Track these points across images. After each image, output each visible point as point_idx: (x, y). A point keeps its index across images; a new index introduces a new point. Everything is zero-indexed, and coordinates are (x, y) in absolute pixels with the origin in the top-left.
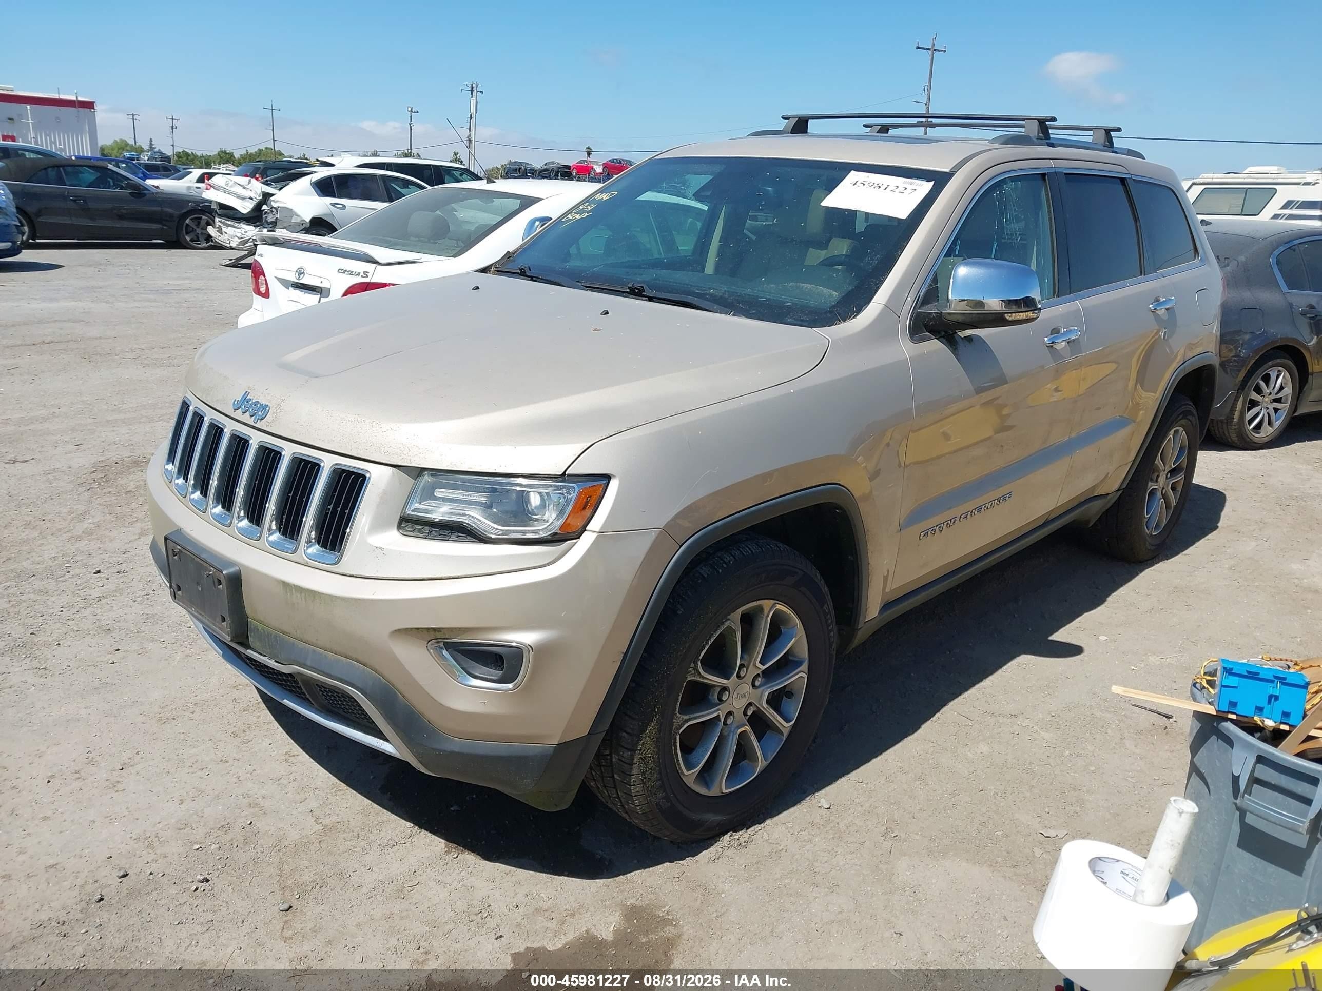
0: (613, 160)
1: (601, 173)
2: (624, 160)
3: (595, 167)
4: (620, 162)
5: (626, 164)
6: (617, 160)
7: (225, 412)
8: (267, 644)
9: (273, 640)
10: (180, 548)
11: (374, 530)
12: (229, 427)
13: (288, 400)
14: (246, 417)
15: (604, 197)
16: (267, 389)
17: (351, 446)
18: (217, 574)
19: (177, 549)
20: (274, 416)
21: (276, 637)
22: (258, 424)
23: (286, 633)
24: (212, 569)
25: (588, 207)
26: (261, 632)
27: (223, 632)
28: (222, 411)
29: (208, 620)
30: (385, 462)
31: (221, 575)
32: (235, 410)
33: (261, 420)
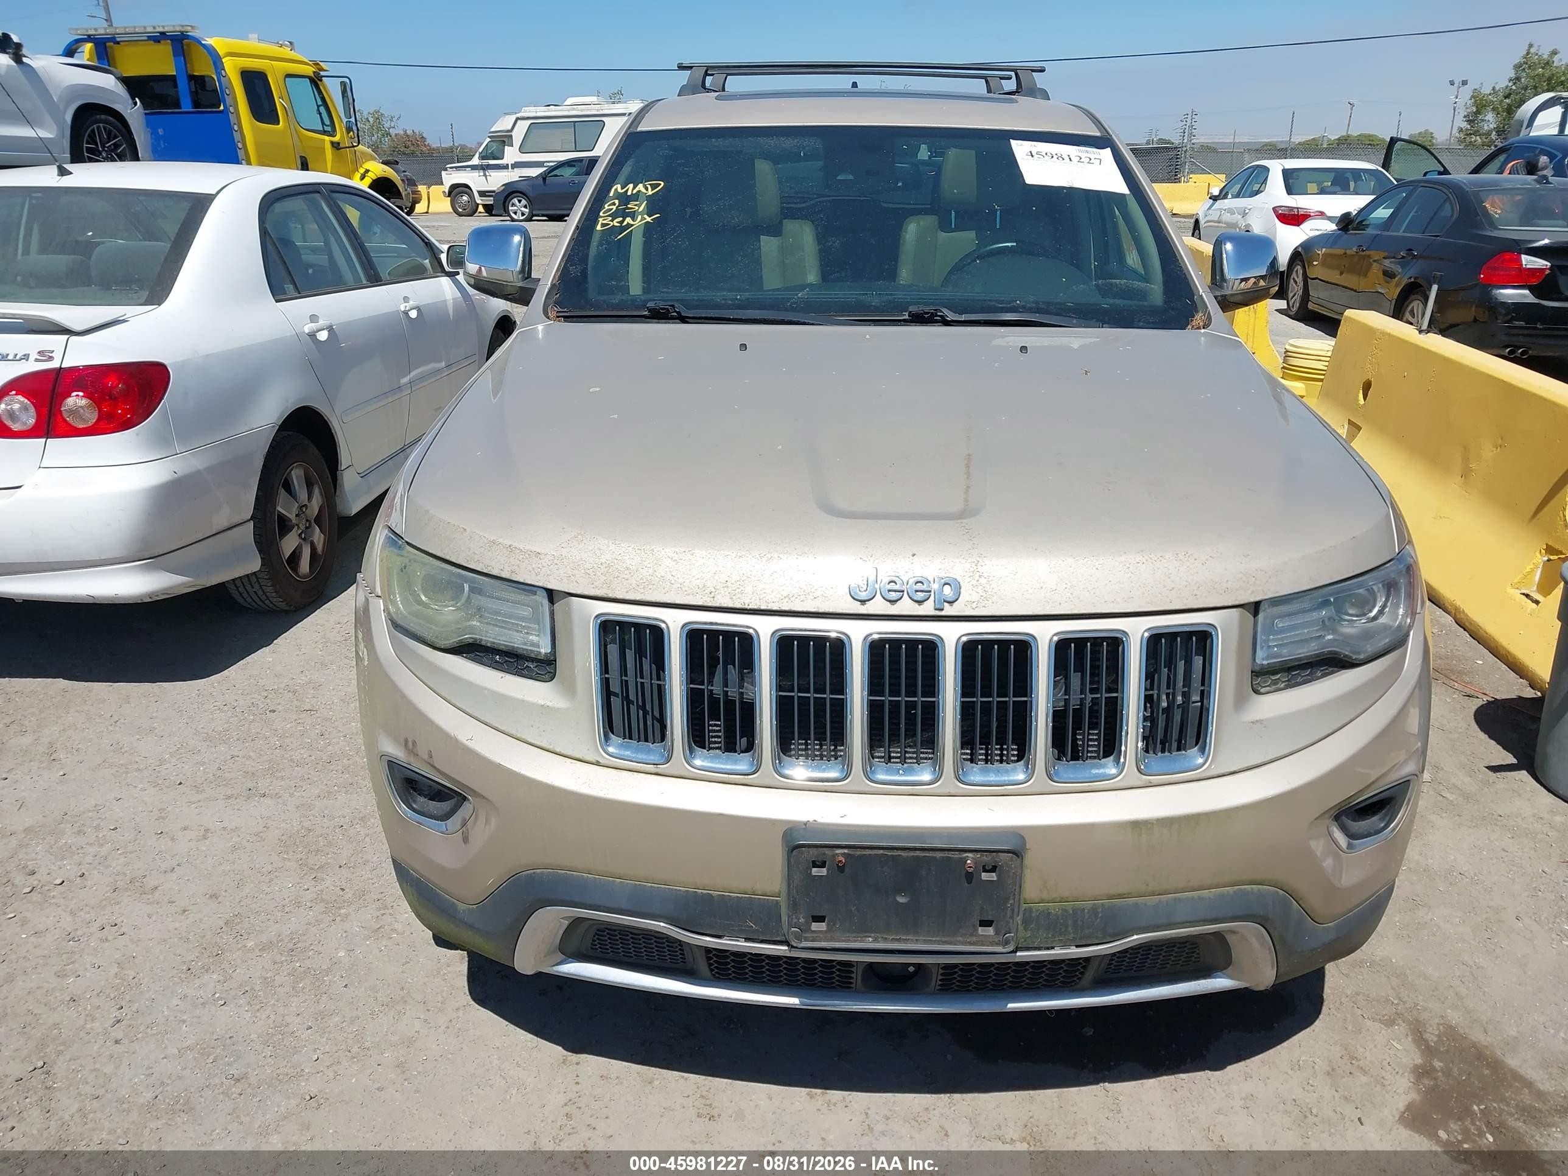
7: (831, 610)
8: (1070, 929)
9: (1086, 917)
10: (846, 851)
11: (1240, 702)
12: (858, 634)
13: (987, 561)
14: (906, 606)
15: (644, 190)
16: (914, 555)
17: (1167, 597)
18: (987, 858)
19: (835, 856)
20: (980, 590)
21: (1094, 911)
22: (948, 610)
23: (1121, 896)
24: (970, 855)
25: (629, 206)
26: (1057, 915)
27: (983, 945)
28: (821, 611)
29: (926, 942)
30: (1230, 604)
31: (1004, 856)
32: (863, 602)
33: (951, 603)
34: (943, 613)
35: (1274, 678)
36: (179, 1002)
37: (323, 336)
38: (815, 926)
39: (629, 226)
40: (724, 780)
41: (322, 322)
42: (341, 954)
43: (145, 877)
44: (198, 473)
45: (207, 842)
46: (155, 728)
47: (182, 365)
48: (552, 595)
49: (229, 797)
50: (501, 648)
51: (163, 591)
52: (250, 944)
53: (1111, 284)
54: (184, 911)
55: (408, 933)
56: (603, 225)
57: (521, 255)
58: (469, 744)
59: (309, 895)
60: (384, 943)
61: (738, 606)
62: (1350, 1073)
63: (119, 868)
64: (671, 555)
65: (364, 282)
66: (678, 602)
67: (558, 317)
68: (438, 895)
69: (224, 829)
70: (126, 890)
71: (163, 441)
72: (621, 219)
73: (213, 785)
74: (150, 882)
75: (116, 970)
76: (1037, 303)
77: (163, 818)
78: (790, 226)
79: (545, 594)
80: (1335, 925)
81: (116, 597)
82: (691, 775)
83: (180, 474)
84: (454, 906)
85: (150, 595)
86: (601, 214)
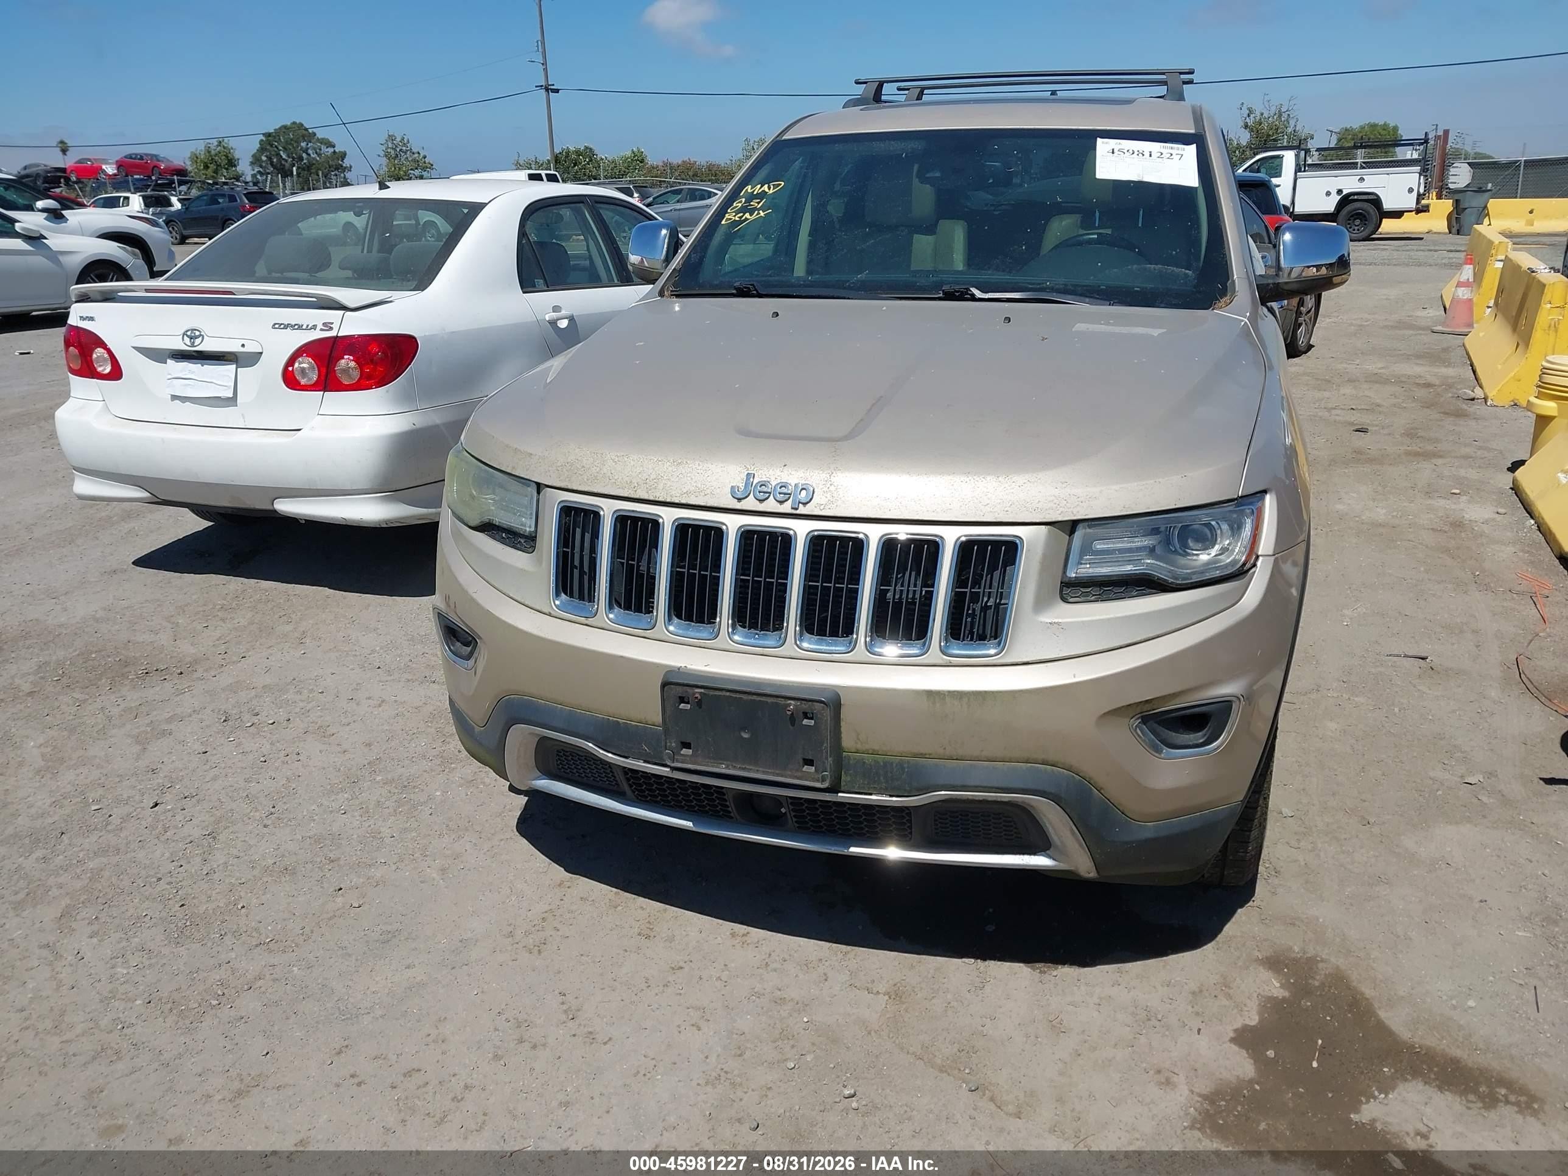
0: (130, 155)
1: (115, 175)
2: (147, 155)
3: (104, 167)
4: (142, 158)
5: (151, 160)
6: (136, 155)
7: (716, 505)
8: (882, 778)
9: (895, 770)
10: (702, 691)
11: (1041, 604)
12: (732, 524)
13: (839, 474)
14: (771, 505)
15: (767, 190)
16: (785, 466)
17: (981, 511)
18: (805, 706)
19: (694, 694)
20: (828, 495)
21: (901, 765)
22: (802, 510)
23: (922, 756)
24: (792, 702)
25: (752, 203)
26: (870, 765)
27: (806, 780)
28: (708, 505)
29: (764, 773)
30: (1038, 521)
31: (817, 706)
32: (739, 500)
33: (805, 504)
34: (798, 512)
35: (1083, 590)
36: (317, 809)
37: (563, 324)
38: (684, 751)
39: (746, 219)
40: (630, 633)
41: (564, 312)
42: (438, 793)
43: (329, 726)
44: (437, 426)
45: (380, 709)
46: (378, 629)
47: (429, 339)
48: (539, 487)
49: (409, 681)
50: (505, 526)
51: (397, 520)
52: (379, 778)
53: (1145, 269)
54: (345, 752)
55: (492, 785)
56: (728, 219)
57: (666, 246)
58: (474, 596)
59: (435, 753)
60: (471, 790)
61: (651, 498)
62: (1215, 996)
63: (314, 718)
64: (613, 457)
65: (616, 281)
66: (612, 493)
67: (672, 295)
68: (466, 720)
69: (396, 701)
70: (313, 733)
71: (407, 398)
72: (742, 214)
73: (401, 672)
74: (331, 730)
75: (285, 782)
76: (1066, 285)
77: (357, 690)
78: (945, 225)
79: (535, 487)
80: (1154, 825)
81: (361, 521)
82: (610, 628)
83: (418, 426)
84: (473, 728)
85: (386, 522)
86: (729, 211)
